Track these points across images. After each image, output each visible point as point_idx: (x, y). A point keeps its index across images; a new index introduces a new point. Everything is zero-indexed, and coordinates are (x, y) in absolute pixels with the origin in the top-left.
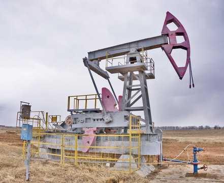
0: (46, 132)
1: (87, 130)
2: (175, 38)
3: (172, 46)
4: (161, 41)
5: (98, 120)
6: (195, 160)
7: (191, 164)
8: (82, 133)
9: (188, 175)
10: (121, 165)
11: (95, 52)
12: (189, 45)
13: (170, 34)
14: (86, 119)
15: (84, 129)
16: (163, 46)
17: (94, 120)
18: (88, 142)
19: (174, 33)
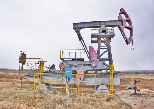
0: (43, 73)
1: (79, 71)
2: (126, 23)
3: (124, 27)
4: (118, 23)
5: (86, 65)
6: (135, 87)
7: (133, 89)
8: (76, 73)
9: (132, 94)
10: (99, 91)
11: (78, 23)
12: (132, 27)
13: (123, 20)
14: (78, 64)
15: (77, 71)
16: (120, 26)
17: (84, 65)
18: (80, 79)
19: (125, 20)
